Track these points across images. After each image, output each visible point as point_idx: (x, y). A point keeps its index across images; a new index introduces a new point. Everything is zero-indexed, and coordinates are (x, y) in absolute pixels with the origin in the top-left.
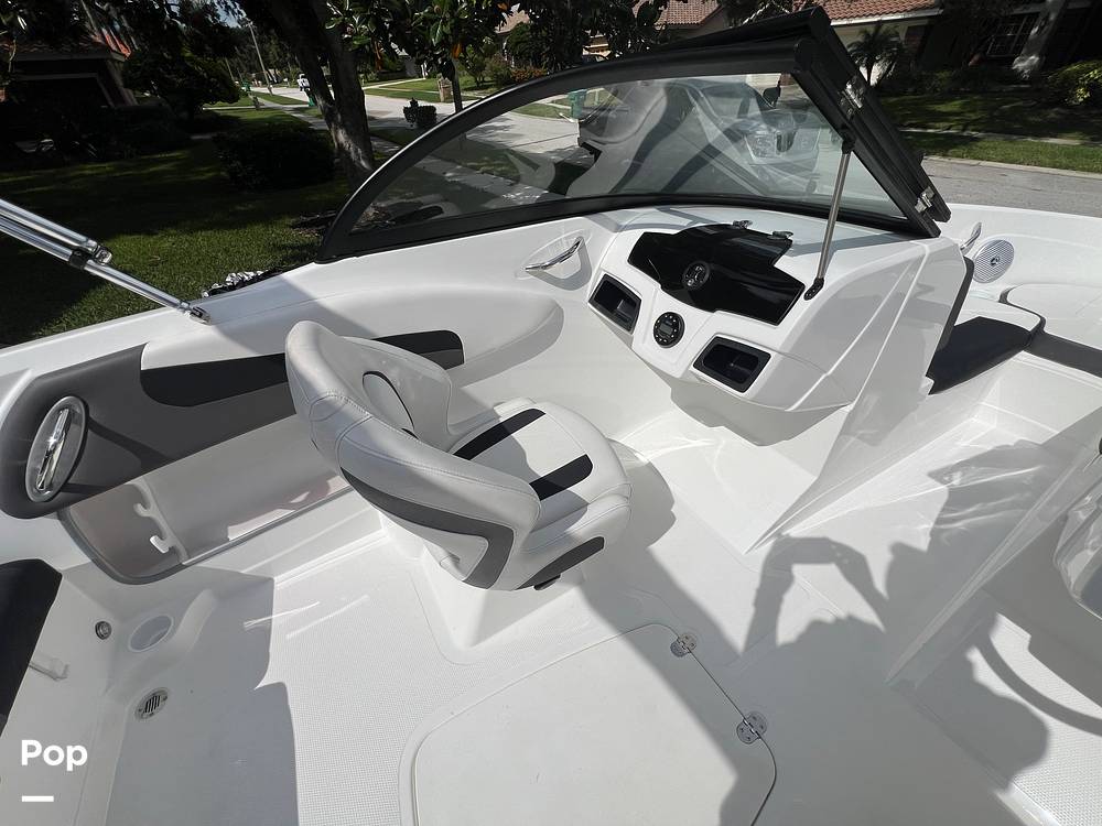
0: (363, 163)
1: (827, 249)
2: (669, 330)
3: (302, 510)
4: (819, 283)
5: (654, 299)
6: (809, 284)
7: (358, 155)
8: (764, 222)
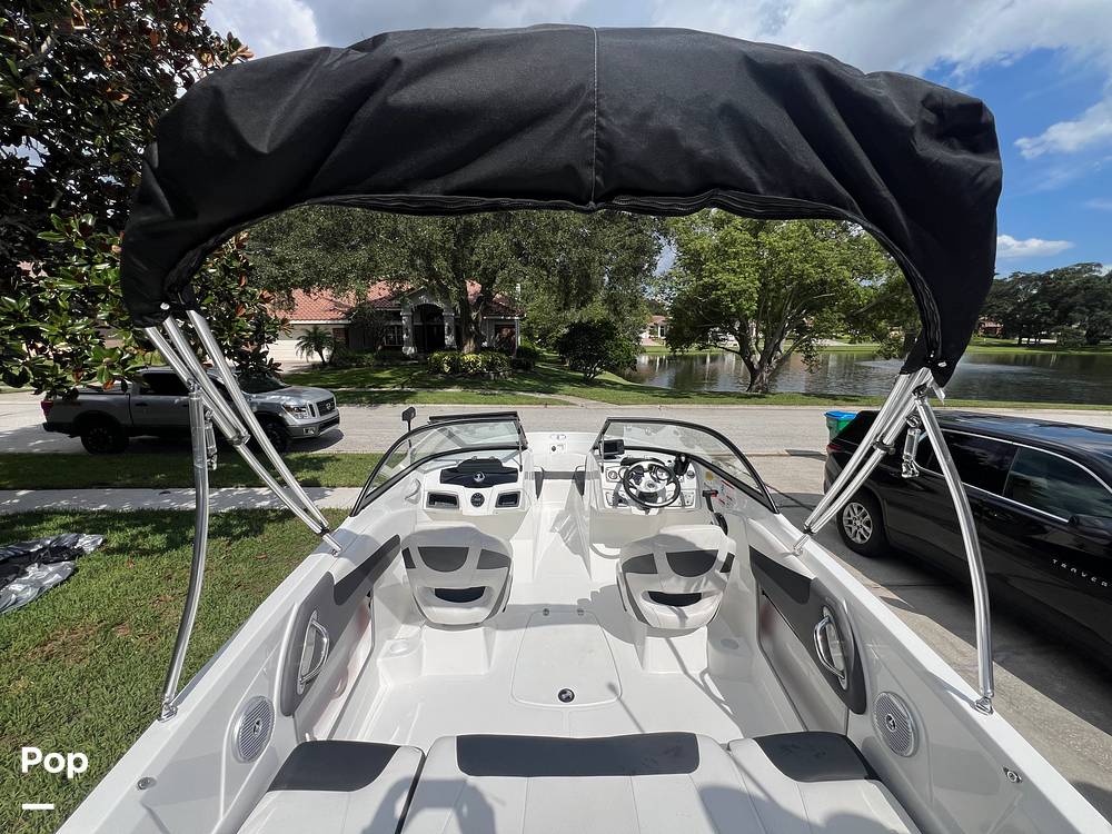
2: (478, 500)
5: (464, 493)
6: (518, 468)
8: (484, 455)
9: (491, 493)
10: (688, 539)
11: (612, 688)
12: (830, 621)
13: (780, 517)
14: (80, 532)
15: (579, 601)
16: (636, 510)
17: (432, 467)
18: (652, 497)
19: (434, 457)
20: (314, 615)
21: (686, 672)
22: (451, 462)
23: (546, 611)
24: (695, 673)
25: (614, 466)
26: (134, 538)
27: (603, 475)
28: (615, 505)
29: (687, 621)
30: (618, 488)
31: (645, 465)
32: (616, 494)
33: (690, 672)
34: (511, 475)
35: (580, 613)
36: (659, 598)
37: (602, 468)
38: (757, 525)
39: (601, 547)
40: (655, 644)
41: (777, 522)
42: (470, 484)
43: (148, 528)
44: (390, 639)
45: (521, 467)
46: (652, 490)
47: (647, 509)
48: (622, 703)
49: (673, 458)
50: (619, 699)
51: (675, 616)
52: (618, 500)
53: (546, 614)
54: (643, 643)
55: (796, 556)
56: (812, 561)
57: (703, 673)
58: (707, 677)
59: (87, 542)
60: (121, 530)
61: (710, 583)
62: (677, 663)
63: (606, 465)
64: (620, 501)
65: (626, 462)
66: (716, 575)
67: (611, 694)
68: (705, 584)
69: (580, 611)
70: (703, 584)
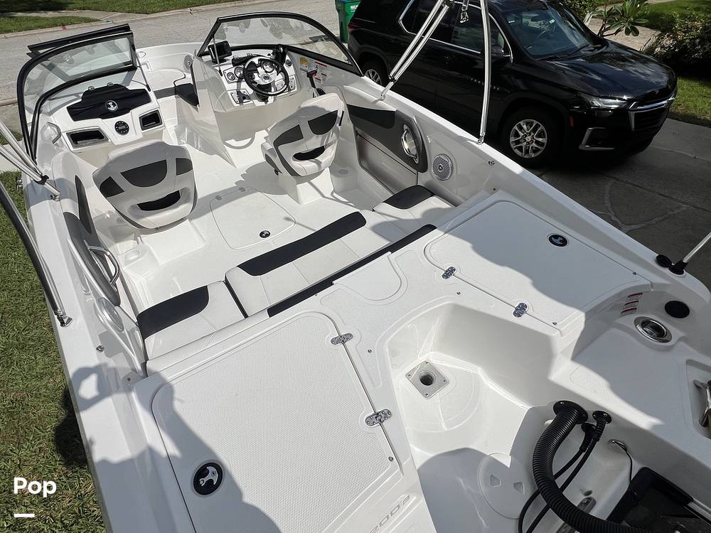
2: (122, 128)
5: (106, 125)
6: (145, 88)
9: (133, 118)
10: (320, 106)
11: (288, 219)
12: (408, 132)
13: (365, 78)
15: (236, 183)
16: (258, 103)
17: (53, 107)
18: (268, 87)
20: (86, 242)
21: (324, 197)
22: (75, 95)
23: (218, 198)
24: (328, 195)
25: (227, 67)
27: (223, 78)
28: (241, 102)
29: (321, 165)
30: (239, 87)
31: (256, 60)
32: (239, 93)
33: (326, 196)
34: (141, 97)
35: (241, 190)
36: (300, 157)
37: (220, 71)
38: (350, 88)
39: (232, 142)
40: (303, 188)
41: (364, 82)
42: (107, 115)
45: (147, 86)
46: (267, 82)
47: (265, 99)
48: (298, 224)
49: (271, 51)
50: (296, 223)
51: (314, 164)
52: (242, 97)
53: (219, 199)
54: (296, 190)
55: (382, 100)
56: (392, 100)
57: (332, 194)
58: (335, 194)
61: (333, 135)
62: (317, 192)
63: (223, 69)
64: (244, 98)
65: (236, 62)
66: (337, 128)
67: (290, 222)
68: (331, 136)
69: (241, 188)
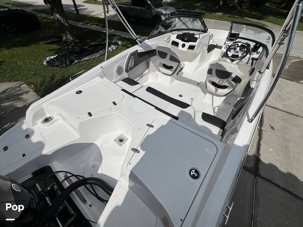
0: (66, 24)
1: (199, 34)
2: (183, 46)
3: (141, 77)
4: (199, 37)
5: (181, 42)
6: (198, 38)
7: (64, 22)
8: (191, 32)
9: (188, 44)
10: (224, 66)
11: (192, 99)
14: (119, 40)
17: (176, 33)
19: (178, 30)
20: (132, 57)
21: (212, 105)
22: (181, 33)
24: (215, 106)
25: (230, 43)
26: (127, 44)
27: (224, 46)
28: (223, 57)
29: (217, 92)
36: (214, 84)
37: (225, 43)
40: (209, 96)
42: (183, 40)
43: (129, 43)
44: (153, 72)
50: (192, 101)
53: (190, 81)
54: (206, 94)
58: (217, 107)
59: (120, 43)
60: (125, 42)
61: (227, 82)
63: (227, 42)
64: (225, 56)
66: (230, 81)
68: (225, 82)
69: (198, 84)
70: (225, 83)
